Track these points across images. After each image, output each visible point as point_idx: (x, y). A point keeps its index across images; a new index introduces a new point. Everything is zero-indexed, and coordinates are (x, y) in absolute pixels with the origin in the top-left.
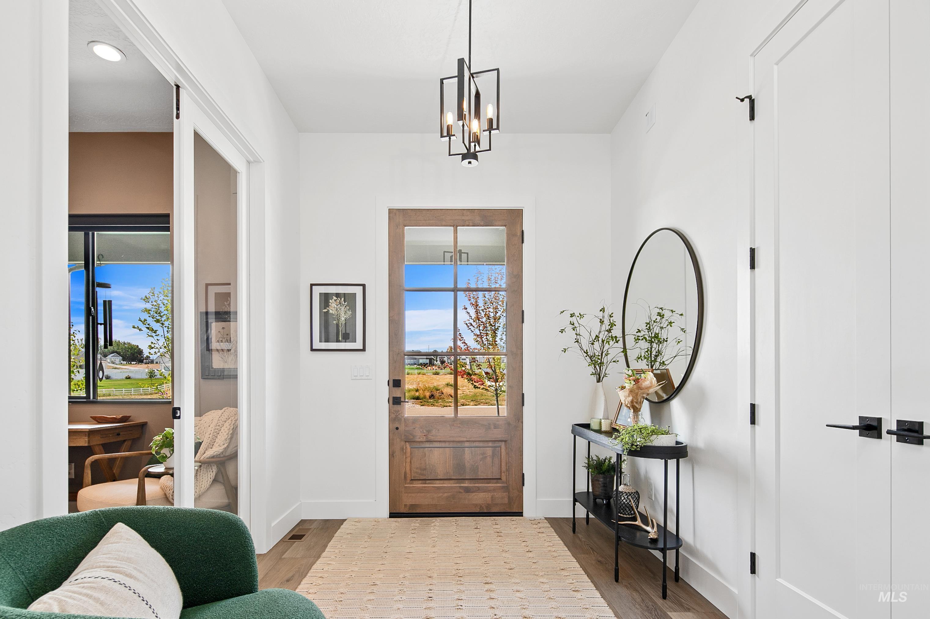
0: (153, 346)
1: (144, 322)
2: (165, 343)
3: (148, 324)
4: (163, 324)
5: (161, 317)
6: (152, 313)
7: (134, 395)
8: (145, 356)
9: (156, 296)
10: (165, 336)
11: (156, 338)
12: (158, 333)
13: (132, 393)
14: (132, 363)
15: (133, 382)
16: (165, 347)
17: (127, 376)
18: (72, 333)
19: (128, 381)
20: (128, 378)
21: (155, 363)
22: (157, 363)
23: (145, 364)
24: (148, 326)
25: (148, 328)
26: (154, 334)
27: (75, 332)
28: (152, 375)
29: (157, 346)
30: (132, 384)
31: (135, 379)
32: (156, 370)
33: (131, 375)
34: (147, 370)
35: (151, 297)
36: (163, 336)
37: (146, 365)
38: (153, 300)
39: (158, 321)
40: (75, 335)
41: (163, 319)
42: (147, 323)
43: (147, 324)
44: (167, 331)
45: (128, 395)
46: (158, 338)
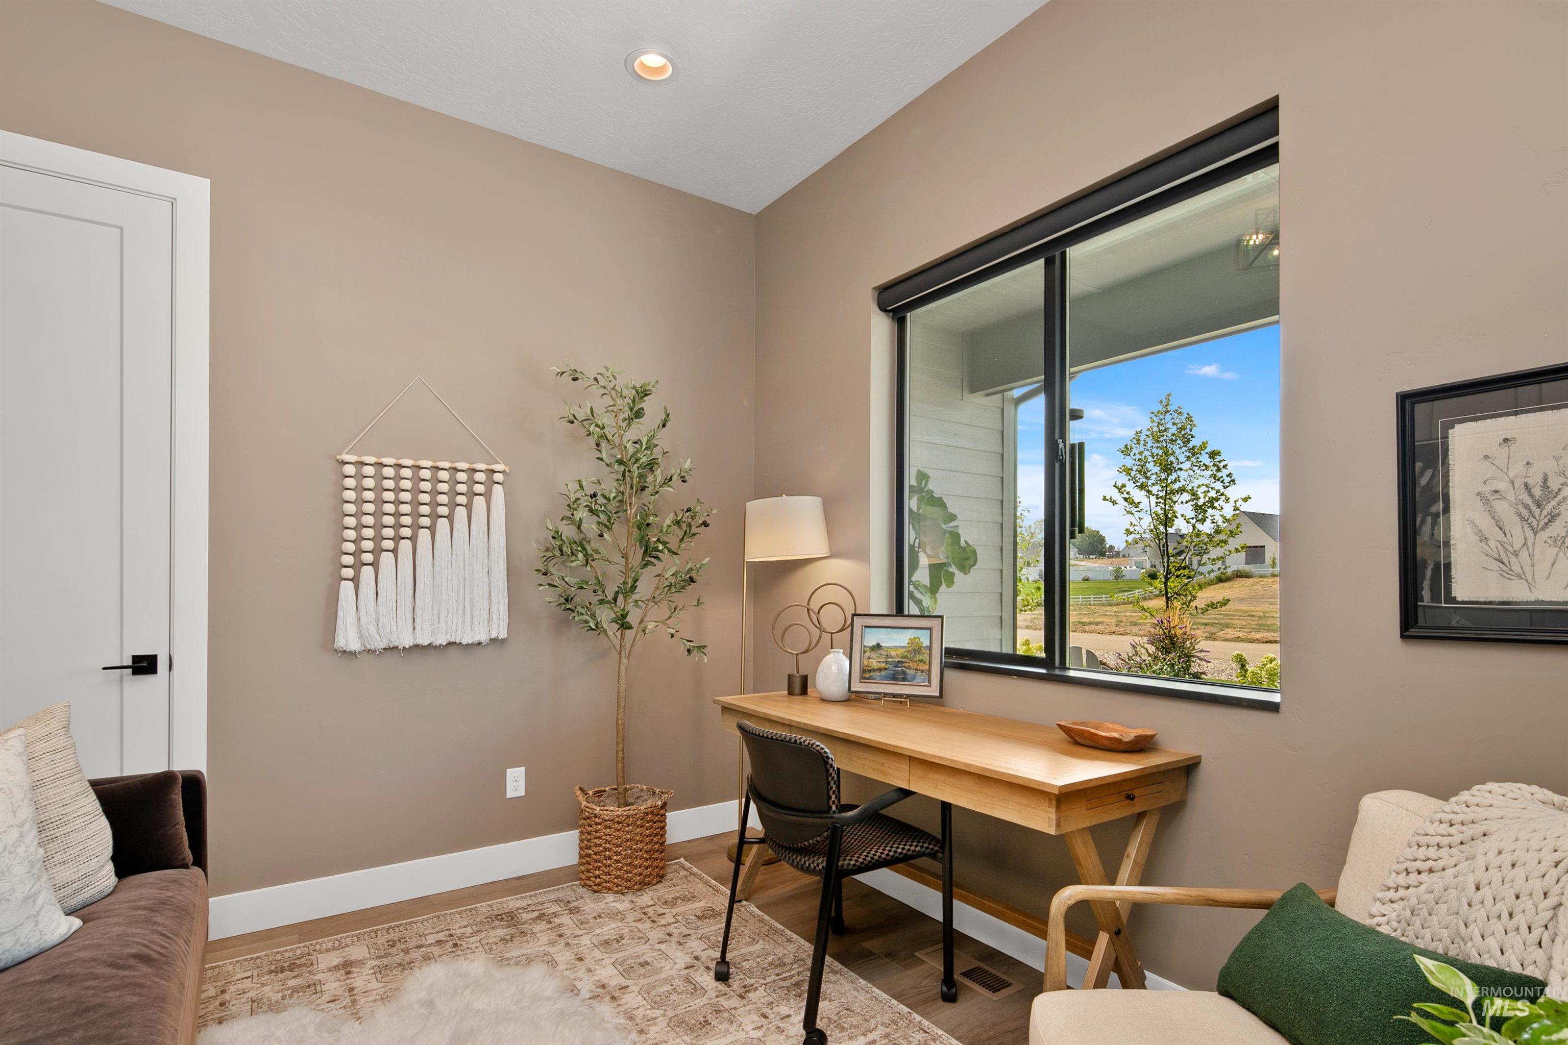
0: (1132, 529)
1: (1120, 489)
2: (1152, 525)
3: (1128, 493)
4: (1149, 492)
5: (1148, 478)
6: (1133, 473)
7: (1094, 605)
8: (1108, 546)
9: (1141, 445)
10: (1153, 511)
11: (1137, 515)
12: (1141, 506)
13: (1092, 602)
14: (1091, 557)
15: (1093, 585)
16: (1151, 531)
17: (1084, 576)
18: (1019, 514)
19: (1086, 584)
20: (1086, 580)
21: (1121, 556)
22: (1124, 556)
23: (1109, 557)
24: (1127, 496)
25: (1126, 499)
26: (1134, 510)
27: (1023, 512)
28: (1118, 575)
29: (1137, 528)
30: (1091, 588)
31: (1095, 581)
32: (1123, 568)
33: (1090, 575)
34: (1110, 568)
35: (1134, 446)
36: (1149, 512)
37: (1110, 560)
38: (1137, 452)
39: (1142, 487)
40: (1024, 518)
41: (1150, 483)
42: (1125, 490)
43: (1125, 493)
44: (1157, 503)
45: (1085, 605)
46: (1141, 515)
